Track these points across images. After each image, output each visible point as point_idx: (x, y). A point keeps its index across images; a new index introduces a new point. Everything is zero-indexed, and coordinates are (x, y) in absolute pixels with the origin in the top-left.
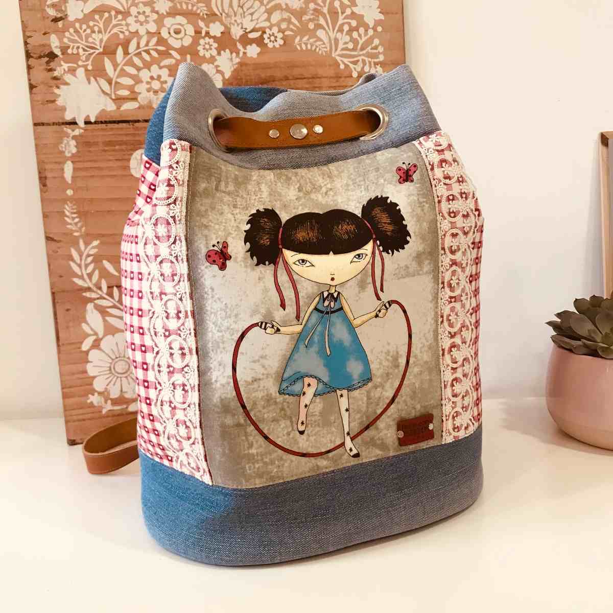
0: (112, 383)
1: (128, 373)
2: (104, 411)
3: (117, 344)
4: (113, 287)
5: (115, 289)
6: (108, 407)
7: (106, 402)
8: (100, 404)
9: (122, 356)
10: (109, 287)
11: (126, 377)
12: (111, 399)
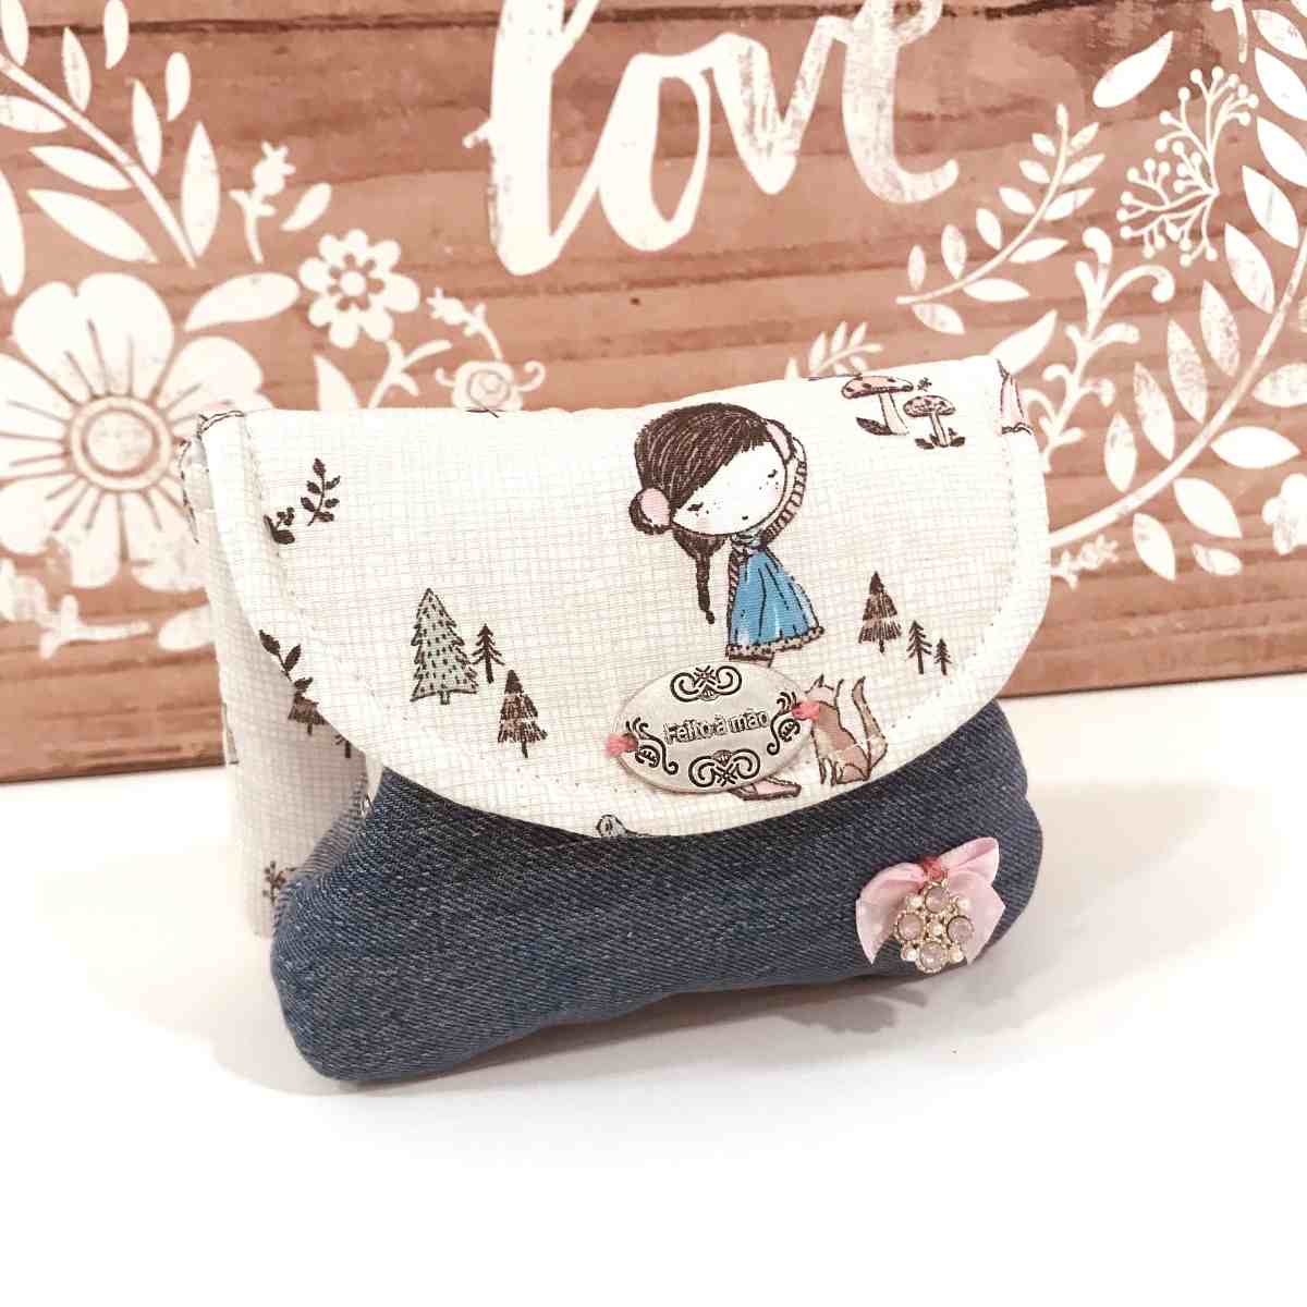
0: (81, 514)
1: (153, 473)
2: (48, 647)
3: (91, 327)
4: (58, 31)
5: (70, 41)
6: (65, 627)
7: (54, 602)
8: (27, 616)
9: (123, 391)
10: (35, 32)
11: (143, 494)
12: (79, 593)
